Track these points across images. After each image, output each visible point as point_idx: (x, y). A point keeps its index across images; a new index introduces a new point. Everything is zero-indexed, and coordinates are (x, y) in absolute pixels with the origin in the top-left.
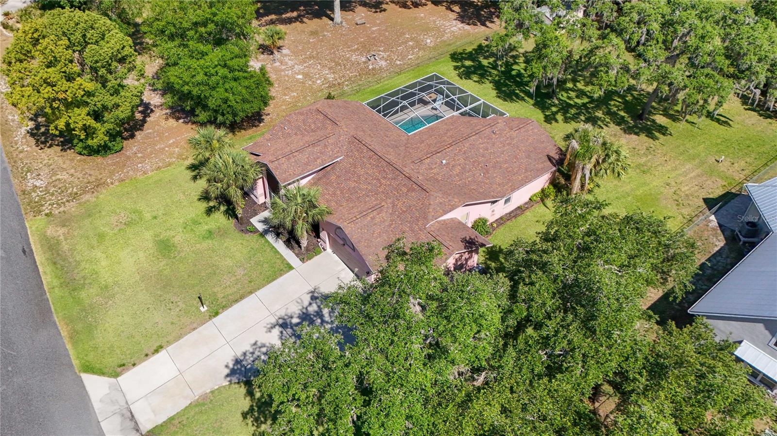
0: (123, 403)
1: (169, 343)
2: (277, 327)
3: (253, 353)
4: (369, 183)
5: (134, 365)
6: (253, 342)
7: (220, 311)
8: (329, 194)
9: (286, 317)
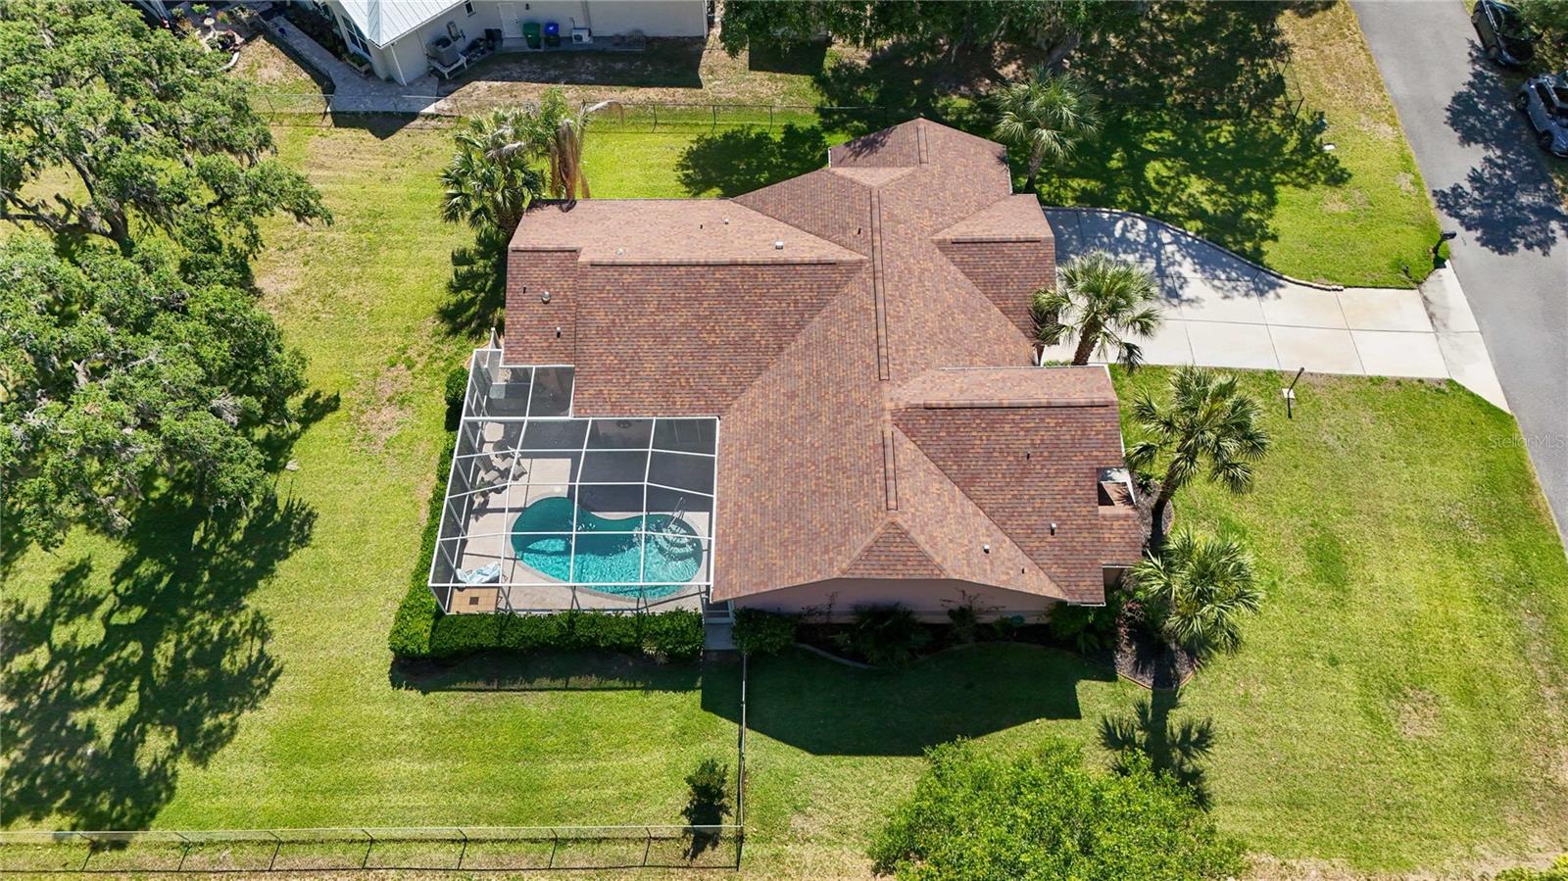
0: (1442, 339)
1: (1358, 379)
2: (1184, 297)
3: (1234, 288)
4: (938, 292)
5: (1420, 381)
6: (1227, 301)
7: (1260, 375)
8: (1006, 350)
9: (1164, 302)
